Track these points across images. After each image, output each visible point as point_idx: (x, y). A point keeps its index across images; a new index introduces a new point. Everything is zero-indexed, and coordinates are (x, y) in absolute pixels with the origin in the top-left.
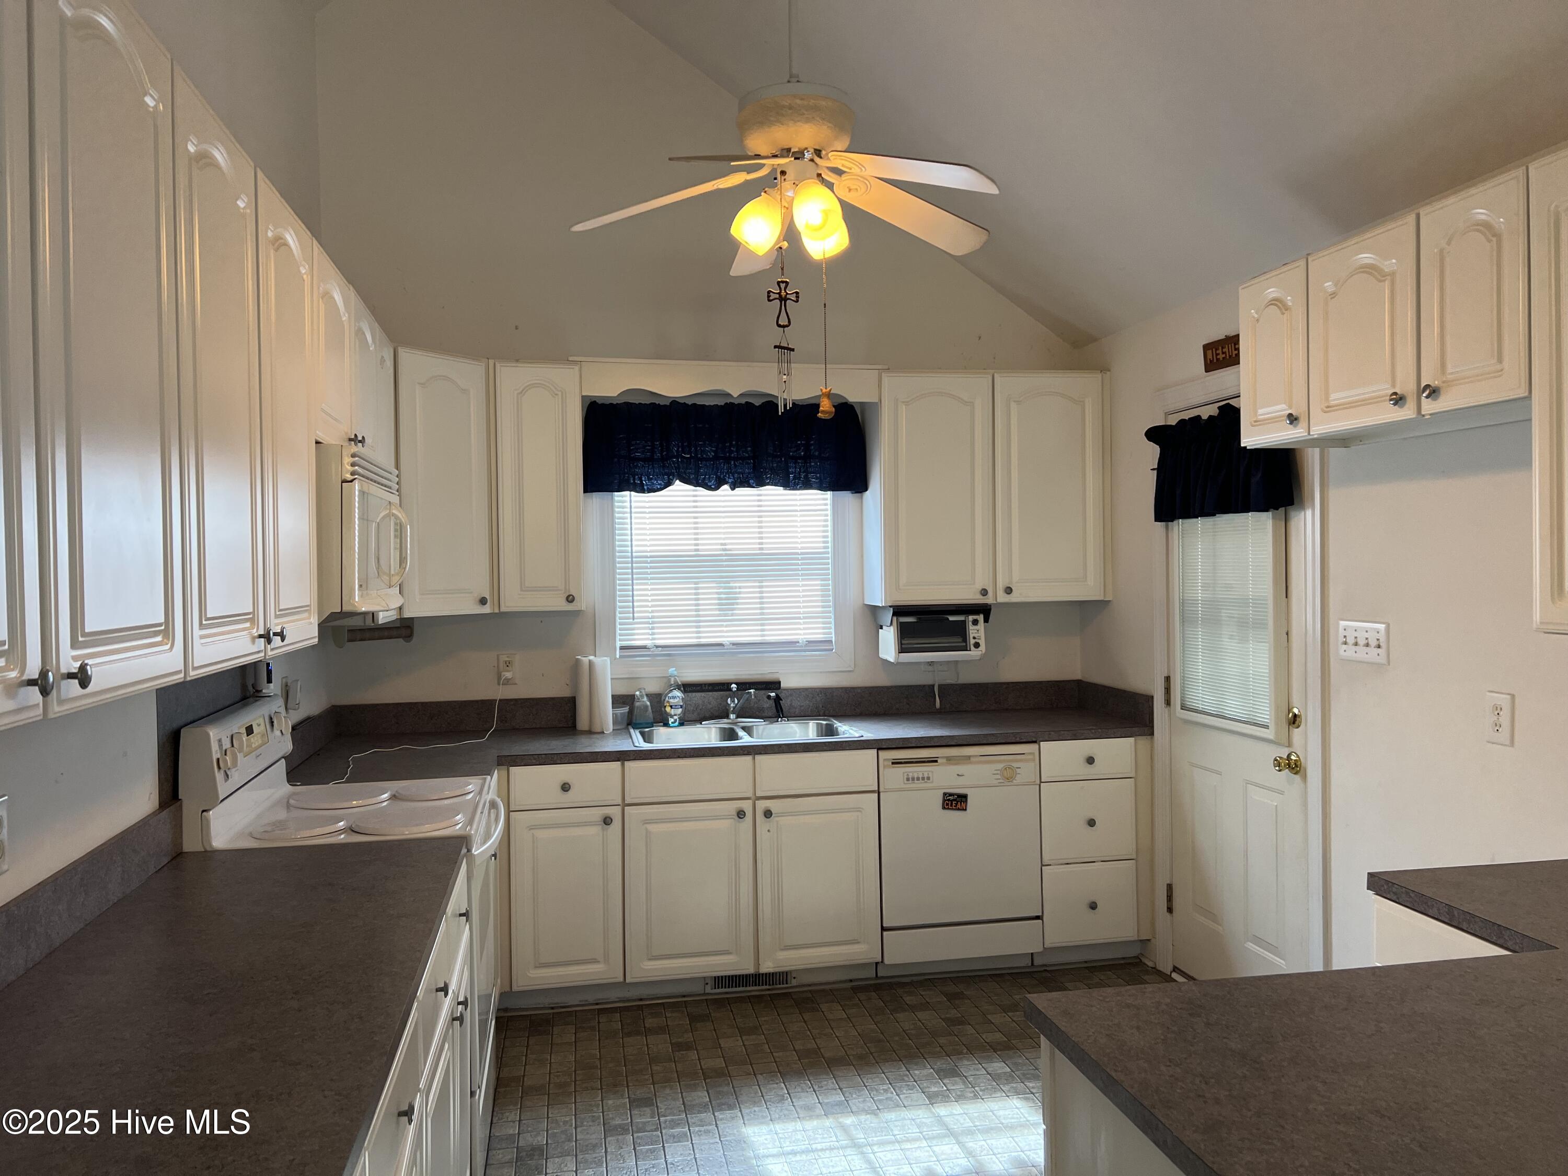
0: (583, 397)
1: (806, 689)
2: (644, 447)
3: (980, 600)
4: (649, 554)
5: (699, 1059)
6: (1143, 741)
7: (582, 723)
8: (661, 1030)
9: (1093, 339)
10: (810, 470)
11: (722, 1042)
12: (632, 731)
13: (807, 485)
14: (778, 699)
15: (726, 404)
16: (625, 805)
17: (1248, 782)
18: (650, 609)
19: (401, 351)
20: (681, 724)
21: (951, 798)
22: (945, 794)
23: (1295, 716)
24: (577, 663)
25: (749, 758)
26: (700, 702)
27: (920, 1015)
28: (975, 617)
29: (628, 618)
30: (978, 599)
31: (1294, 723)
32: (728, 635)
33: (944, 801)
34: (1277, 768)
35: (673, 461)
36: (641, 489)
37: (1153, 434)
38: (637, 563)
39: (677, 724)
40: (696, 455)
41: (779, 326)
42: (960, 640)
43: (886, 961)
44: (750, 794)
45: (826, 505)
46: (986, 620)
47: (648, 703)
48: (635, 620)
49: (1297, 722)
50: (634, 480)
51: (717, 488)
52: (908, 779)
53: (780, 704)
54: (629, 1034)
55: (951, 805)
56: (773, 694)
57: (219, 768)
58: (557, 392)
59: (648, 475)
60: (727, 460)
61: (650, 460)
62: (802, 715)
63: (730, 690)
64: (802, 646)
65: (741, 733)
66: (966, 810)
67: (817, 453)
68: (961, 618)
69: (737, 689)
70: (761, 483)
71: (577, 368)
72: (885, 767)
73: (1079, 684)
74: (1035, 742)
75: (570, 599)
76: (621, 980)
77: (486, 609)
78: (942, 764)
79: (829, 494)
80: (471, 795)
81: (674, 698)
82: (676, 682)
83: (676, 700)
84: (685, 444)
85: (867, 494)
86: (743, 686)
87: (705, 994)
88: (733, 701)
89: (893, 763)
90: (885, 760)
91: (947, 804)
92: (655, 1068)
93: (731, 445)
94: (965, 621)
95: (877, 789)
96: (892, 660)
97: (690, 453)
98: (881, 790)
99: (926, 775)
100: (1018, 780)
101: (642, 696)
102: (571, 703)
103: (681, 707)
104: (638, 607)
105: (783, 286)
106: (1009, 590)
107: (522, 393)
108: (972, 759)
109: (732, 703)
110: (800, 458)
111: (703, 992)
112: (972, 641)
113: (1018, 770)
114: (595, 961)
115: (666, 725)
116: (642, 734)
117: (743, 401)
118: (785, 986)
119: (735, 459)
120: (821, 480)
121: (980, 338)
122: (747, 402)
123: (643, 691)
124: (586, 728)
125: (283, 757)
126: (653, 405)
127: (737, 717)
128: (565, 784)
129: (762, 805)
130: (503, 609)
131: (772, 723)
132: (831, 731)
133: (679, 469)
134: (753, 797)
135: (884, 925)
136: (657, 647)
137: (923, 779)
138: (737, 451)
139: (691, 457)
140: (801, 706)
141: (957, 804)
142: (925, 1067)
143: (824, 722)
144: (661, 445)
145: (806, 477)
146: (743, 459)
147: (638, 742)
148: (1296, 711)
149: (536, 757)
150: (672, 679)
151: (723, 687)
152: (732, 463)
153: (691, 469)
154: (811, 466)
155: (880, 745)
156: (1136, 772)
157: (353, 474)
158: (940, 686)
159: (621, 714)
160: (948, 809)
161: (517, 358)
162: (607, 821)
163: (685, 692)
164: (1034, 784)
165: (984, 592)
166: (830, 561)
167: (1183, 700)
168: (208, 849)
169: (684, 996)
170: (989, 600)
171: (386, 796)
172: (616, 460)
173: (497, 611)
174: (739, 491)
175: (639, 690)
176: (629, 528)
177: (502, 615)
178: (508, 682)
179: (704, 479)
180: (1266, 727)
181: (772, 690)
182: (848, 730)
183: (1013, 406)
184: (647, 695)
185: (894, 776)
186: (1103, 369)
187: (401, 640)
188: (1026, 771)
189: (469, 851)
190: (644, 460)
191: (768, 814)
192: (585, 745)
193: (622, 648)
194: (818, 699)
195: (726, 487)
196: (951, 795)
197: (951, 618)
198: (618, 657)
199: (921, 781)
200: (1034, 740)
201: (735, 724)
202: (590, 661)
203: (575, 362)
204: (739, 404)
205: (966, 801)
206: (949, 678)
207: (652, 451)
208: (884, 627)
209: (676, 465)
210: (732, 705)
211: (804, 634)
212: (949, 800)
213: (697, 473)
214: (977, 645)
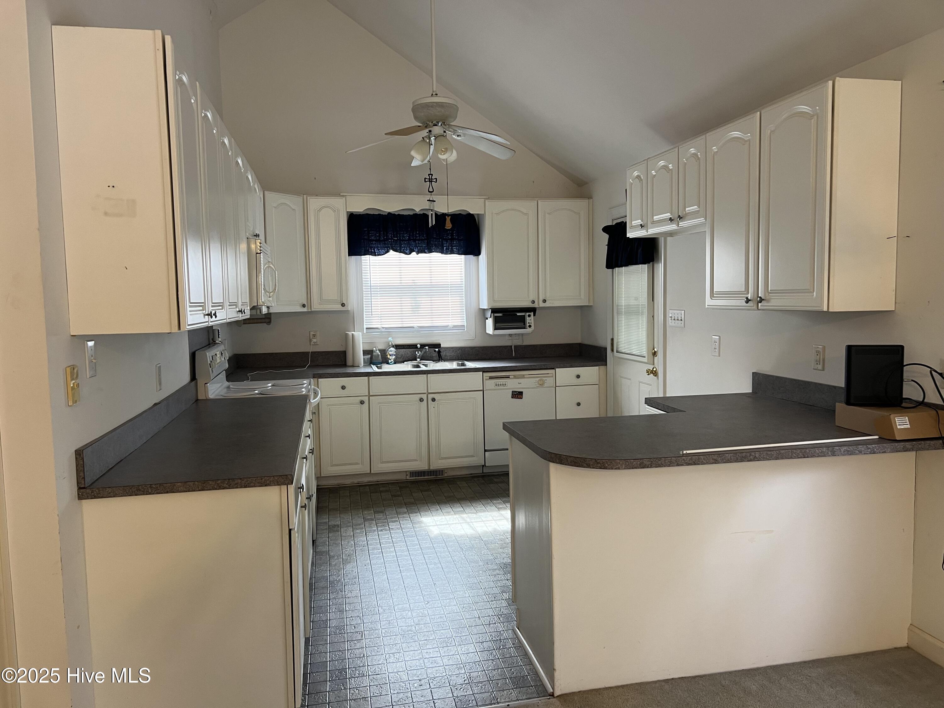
0: (347, 212)
1: (452, 348)
2: (376, 234)
3: (531, 305)
4: (378, 285)
5: (403, 499)
6: (603, 368)
7: (349, 362)
8: (387, 491)
9: (586, 183)
10: (453, 245)
11: (413, 494)
12: (372, 365)
13: (452, 252)
14: (439, 352)
15: (414, 214)
16: (369, 396)
17: (640, 382)
18: (379, 311)
19: (266, 192)
20: (395, 363)
21: (516, 393)
22: (513, 392)
23: (655, 352)
24: (347, 335)
25: (425, 376)
26: (403, 354)
27: (500, 485)
28: (529, 313)
29: (369, 315)
30: (530, 305)
31: (655, 354)
32: (416, 324)
33: (512, 394)
34: (647, 374)
35: (389, 241)
36: (374, 254)
37: (606, 229)
38: (373, 289)
39: (393, 363)
40: (400, 238)
41: (429, 192)
42: (523, 324)
43: (487, 465)
44: (426, 392)
45: (462, 261)
46: (534, 315)
47: (379, 354)
48: (373, 316)
49: (656, 354)
50: (371, 250)
51: (410, 254)
52: (496, 385)
53: (440, 354)
54: (373, 493)
55: (516, 396)
56: (437, 350)
57: (210, 367)
58: (335, 210)
59: (377, 247)
60: (415, 241)
61: (378, 241)
62: (451, 359)
63: (417, 348)
64: (450, 328)
65: (421, 366)
66: (522, 398)
67: (457, 237)
68: (523, 314)
69: (420, 347)
70: (430, 252)
71: (344, 199)
72: (486, 380)
73: (580, 345)
74: (553, 369)
75: (343, 305)
76: (369, 472)
77: (305, 310)
78: (512, 378)
79: (463, 256)
80: (306, 385)
81: (391, 351)
82: (392, 344)
83: (392, 352)
84: (395, 233)
85: (480, 256)
86: (423, 346)
87: (406, 479)
88: (419, 353)
89: (489, 378)
90: (486, 377)
91: (514, 396)
92: (384, 502)
93: (416, 233)
94: (525, 315)
95: (482, 389)
96: (491, 333)
97: (397, 237)
98: (484, 389)
99: (504, 383)
100: (546, 385)
101: (376, 350)
102: (344, 354)
103: (395, 355)
104: (374, 309)
105: (430, 176)
106: (544, 301)
107: (320, 210)
108: (525, 376)
109: (418, 354)
110: (449, 239)
111: (405, 479)
112: (528, 325)
113: (546, 381)
114: (357, 464)
115: (388, 363)
116: (377, 367)
117: (422, 213)
118: (442, 476)
119: (418, 240)
120: (459, 250)
121: (534, 182)
122: (423, 213)
123: (377, 348)
124: (351, 365)
125: (224, 370)
126: (379, 214)
127: (421, 360)
128: (343, 386)
129: (431, 396)
130: (313, 310)
131: (437, 363)
132: (463, 365)
133: (392, 245)
134: (427, 393)
135: (486, 449)
136: (383, 328)
137: (503, 385)
138: (419, 236)
139: (398, 239)
140: (450, 356)
141: (518, 396)
142: (499, 500)
143: (460, 362)
144: (384, 233)
145: (452, 248)
146: (422, 240)
147: (375, 369)
148: (656, 350)
149: (330, 374)
150: (390, 343)
151: (414, 346)
152: (417, 242)
153: (398, 245)
154: (454, 243)
155: (484, 370)
156: (599, 381)
157: (260, 250)
158: (515, 346)
159: (367, 358)
160: (514, 398)
161: (316, 194)
162: (362, 402)
163: (396, 349)
164: (552, 387)
165: (533, 302)
166: (463, 288)
167: (617, 348)
168: (208, 398)
169: (397, 480)
170: (536, 305)
171: (270, 385)
172: (362, 241)
173: (310, 310)
174: (421, 255)
175: (375, 347)
176: (369, 273)
177: (312, 312)
178: (315, 344)
179: (404, 250)
180: (645, 357)
181: (436, 348)
182: (470, 365)
183: (547, 215)
184: (379, 350)
185: (491, 384)
186: (590, 197)
187: (265, 324)
188: (549, 381)
189: (309, 400)
190: (376, 241)
191: (433, 400)
192: (350, 370)
193: (367, 328)
194: (458, 352)
195: (414, 253)
196: (515, 392)
197: (518, 314)
198: (365, 332)
199: (502, 386)
200: (553, 367)
201: (420, 363)
202: (352, 334)
203: (343, 196)
204: (420, 214)
205: (522, 395)
206: (518, 342)
207: (379, 236)
208: (488, 319)
209: (391, 243)
210: (418, 355)
211: (452, 322)
212: (515, 394)
213: (401, 247)
214: (530, 326)
